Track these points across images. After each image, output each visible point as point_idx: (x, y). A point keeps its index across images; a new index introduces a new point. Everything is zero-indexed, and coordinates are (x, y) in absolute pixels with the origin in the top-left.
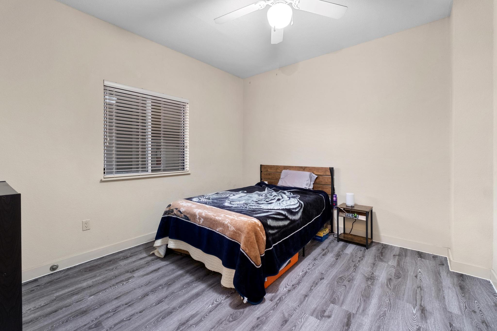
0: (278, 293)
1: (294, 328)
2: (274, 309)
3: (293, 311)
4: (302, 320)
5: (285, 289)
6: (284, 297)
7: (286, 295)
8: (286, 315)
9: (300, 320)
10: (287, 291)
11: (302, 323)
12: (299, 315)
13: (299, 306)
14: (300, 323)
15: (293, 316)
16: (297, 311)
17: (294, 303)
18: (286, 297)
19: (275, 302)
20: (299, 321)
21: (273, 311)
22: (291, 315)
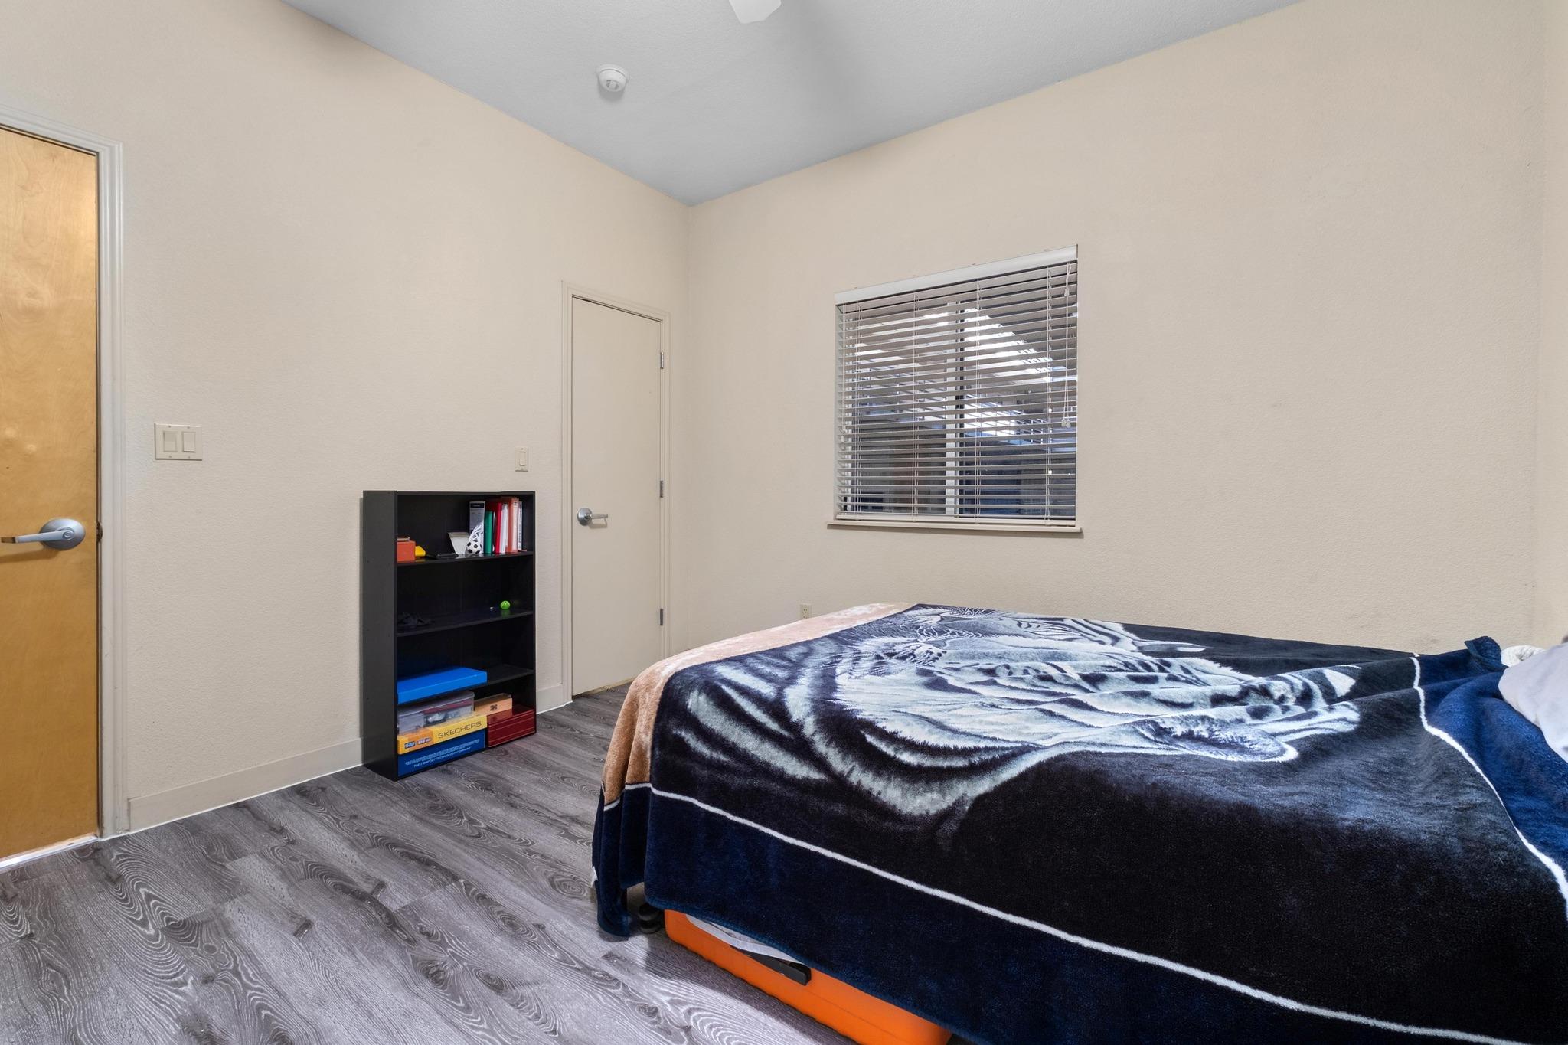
0: (647, 976)
1: (461, 1004)
2: (565, 962)
3: (534, 1011)
4: (480, 1033)
5: (665, 999)
6: (619, 991)
7: (626, 1000)
8: (526, 991)
9: (485, 1026)
10: (651, 1005)
11: (467, 1029)
12: (507, 1027)
13: (554, 1032)
14: (471, 1024)
15: (512, 1008)
16: (531, 1023)
17: (573, 1018)
18: (617, 998)
19: (595, 965)
20: (481, 1022)
21: (556, 959)
22: (518, 1004)
